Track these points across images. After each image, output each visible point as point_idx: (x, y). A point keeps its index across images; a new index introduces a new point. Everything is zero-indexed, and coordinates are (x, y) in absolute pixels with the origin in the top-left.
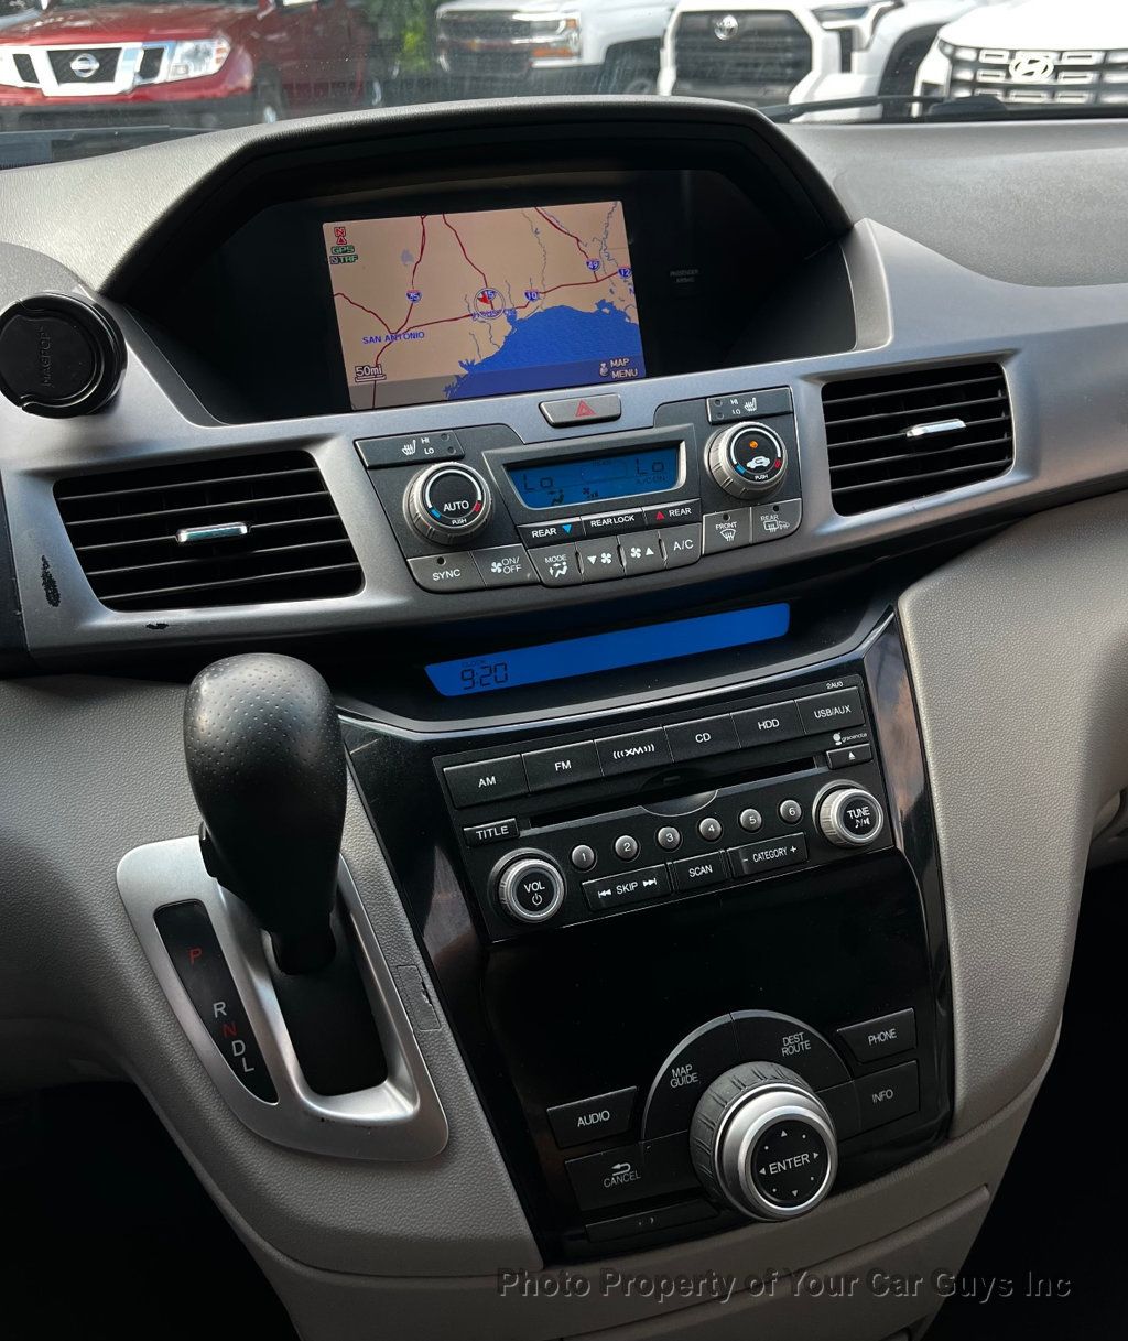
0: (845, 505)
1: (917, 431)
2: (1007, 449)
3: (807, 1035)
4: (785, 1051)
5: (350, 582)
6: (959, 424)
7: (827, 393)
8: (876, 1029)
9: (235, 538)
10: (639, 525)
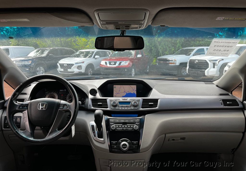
0: (142, 108)
1: (149, 103)
2: (157, 106)
5: (107, 108)
6: (153, 103)
7: (143, 100)
8: (135, 142)
9: (101, 104)
10: (126, 107)
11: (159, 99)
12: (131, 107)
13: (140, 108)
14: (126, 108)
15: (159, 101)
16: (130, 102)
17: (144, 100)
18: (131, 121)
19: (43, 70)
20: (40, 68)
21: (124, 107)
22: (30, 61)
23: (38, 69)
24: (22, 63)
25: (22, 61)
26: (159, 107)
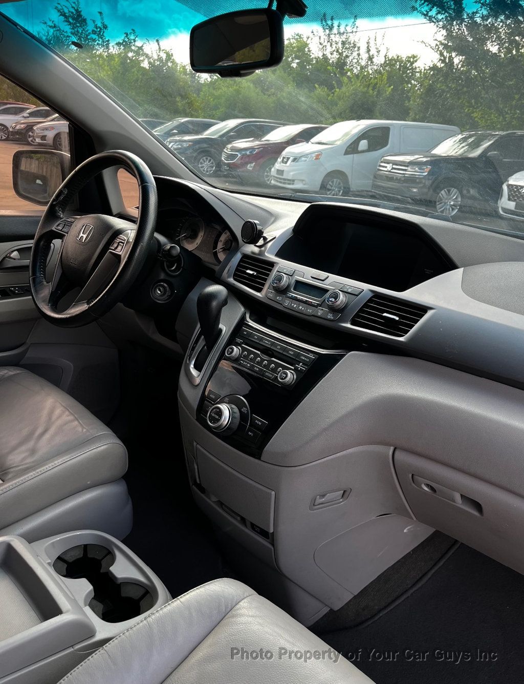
3: (247, 411)
4: (242, 410)
11: (431, 308)
12: (316, 307)
13: (346, 322)
14: (301, 308)
15: (429, 314)
16: (326, 291)
17: (377, 295)
18: (288, 352)
19: (456, 198)
20: (449, 191)
21: (298, 303)
22: (427, 168)
23: (443, 192)
24: (407, 172)
25: (407, 166)
26: (412, 339)
